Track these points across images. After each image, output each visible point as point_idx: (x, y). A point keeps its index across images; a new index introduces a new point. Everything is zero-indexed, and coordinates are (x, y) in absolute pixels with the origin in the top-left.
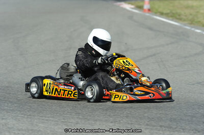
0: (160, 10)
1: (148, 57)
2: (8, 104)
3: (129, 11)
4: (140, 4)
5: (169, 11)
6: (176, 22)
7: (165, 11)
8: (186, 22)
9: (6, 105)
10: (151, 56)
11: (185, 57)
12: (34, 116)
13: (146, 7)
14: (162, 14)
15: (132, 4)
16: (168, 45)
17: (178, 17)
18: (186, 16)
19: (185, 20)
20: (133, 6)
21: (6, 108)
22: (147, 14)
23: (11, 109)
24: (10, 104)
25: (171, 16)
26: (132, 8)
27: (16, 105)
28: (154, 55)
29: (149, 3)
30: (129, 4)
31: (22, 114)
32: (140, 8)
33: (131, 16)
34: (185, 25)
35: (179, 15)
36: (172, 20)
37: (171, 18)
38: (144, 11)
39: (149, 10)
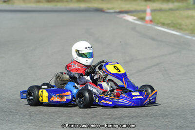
0: (162, 20)
1: (152, 67)
2: (20, 116)
3: (131, 22)
4: (142, 15)
5: (170, 22)
6: (177, 32)
7: (166, 22)
8: (187, 32)
9: (18, 117)
10: (155, 65)
11: (188, 66)
12: (45, 127)
13: (148, 18)
14: (163, 25)
15: (134, 16)
16: (170, 54)
17: (179, 27)
18: (186, 26)
19: (186, 30)
20: (135, 18)
21: (18, 120)
22: (150, 25)
23: (23, 120)
24: (21, 116)
25: (173, 27)
26: (134, 20)
27: (27, 117)
28: (158, 64)
29: (151, 14)
30: (131, 15)
31: (34, 126)
32: (142, 19)
33: (134, 27)
34: (186, 35)
35: (180, 25)
36: (173, 30)
37: (172, 28)
38: (146, 22)
39: (151, 21)
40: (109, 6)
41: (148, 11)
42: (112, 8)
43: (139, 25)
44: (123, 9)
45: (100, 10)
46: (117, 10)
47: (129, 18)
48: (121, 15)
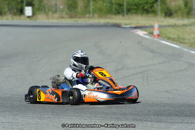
0: (169, 35)
1: (137, 74)
3: (141, 37)
6: (177, 45)
7: (172, 37)
11: (169, 73)
13: (156, 32)
14: (169, 39)
15: (146, 31)
16: (159, 64)
17: (182, 41)
20: (146, 33)
22: (156, 39)
30: (144, 30)
32: (151, 34)
35: (184, 39)
36: (175, 44)
38: (154, 36)
39: (158, 35)
40: (127, 22)
42: (130, 24)
43: (148, 38)
44: (139, 25)
45: (118, 26)
46: (133, 26)
47: (141, 33)
48: (135, 30)
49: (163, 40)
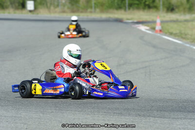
0: (171, 31)
5: (178, 32)
6: (180, 40)
7: (174, 32)
13: (158, 28)
14: (171, 34)
15: (148, 26)
17: (184, 36)
18: (191, 35)
20: (148, 28)
22: (159, 35)
25: (178, 36)
29: (161, 25)
30: (146, 25)
32: (153, 29)
35: (186, 35)
38: (156, 31)
39: (161, 31)
41: (158, 21)
42: (131, 19)
43: (150, 34)
44: (141, 20)
45: (120, 21)
46: (135, 21)
47: (143, 28)
48: (137, 25)
49: (165, 35)
